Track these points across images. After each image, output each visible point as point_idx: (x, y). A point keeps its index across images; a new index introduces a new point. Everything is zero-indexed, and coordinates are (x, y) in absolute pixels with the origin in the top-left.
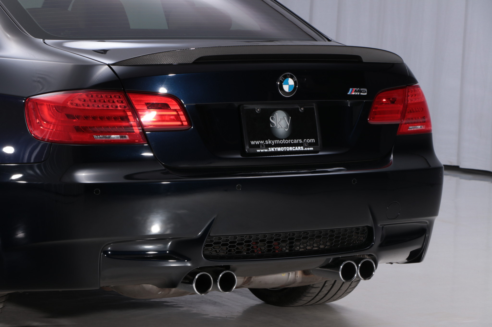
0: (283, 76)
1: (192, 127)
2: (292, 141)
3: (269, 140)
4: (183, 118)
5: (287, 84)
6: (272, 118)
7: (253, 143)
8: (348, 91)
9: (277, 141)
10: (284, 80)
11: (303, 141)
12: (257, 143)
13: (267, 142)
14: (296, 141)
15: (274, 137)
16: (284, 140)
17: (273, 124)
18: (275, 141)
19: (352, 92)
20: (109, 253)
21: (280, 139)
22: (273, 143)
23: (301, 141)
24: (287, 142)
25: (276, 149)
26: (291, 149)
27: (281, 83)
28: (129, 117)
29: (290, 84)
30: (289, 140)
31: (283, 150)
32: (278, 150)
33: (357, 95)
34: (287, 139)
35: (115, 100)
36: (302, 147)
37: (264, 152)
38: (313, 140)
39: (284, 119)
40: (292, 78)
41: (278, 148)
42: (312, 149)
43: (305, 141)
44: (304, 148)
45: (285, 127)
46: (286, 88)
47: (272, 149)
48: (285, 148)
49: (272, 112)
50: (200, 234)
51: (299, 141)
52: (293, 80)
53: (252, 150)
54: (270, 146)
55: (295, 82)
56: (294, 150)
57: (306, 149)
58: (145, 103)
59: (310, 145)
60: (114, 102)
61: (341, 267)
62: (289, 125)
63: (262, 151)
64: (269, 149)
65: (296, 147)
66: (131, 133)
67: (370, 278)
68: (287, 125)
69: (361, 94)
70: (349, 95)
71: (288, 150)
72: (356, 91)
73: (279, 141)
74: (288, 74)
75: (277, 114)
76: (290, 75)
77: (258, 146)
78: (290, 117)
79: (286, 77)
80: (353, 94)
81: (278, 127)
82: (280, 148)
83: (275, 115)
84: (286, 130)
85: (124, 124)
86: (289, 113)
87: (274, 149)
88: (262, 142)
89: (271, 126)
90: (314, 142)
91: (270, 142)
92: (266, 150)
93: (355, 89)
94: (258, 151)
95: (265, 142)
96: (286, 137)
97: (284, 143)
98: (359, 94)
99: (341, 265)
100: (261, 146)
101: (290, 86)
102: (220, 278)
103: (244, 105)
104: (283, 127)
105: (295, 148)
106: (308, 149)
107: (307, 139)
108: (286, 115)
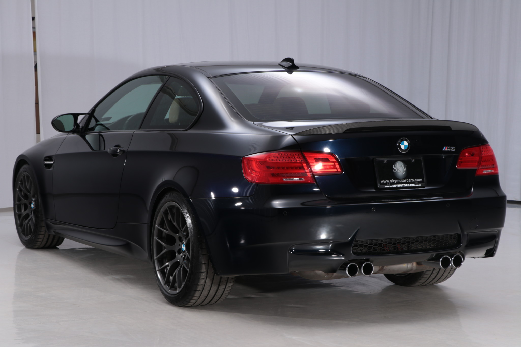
0: (401, 140)
1: (344, 173)
2: (408, 181)
3: (393, 180)
4: (338, 167)
5: (403, 144)
6: (394, 166)
7: (382, 182)
8: (443, 149)
9: (398, 180)
10: (401, 142)
11: (414, 180)
12: (385, 182)
13: (391, 181)
14: (410, 181)
15: (396, 178)
16: (402, 180)
17: (395, 170)
18: (397, 180)
19: (445, 149)
20: (294, 251)
21: (399, 179)
22: (395, 182)
23: (413, 180)
24: (404, 181)
25: (397, 185)
26: (407, 185)
27: (400, 144)
28: (304, 167)
29: (405, 144)
30: (406, 180)
31: (401, 186)
32: (398, 186)
33: (449, 151)
34: (405, 179)
35: (296, 157)
36: (414, 184)
37: (390, 188)
38: (421, 180)
39: (402, 166)
40: (406, 140)
41: (398, 185)
42: (420, 185)
43: (416, 180)
44: (415, 185)
45: (403, 171)
46: (403, 147)
47: (395, 186)
48: (403, 185)
49: (394, 162)
50: (349, 239)
51: (412, 180)
52: (407, 142)
53: (382, 186)
54: (394, 183)
55: (408, 143)
56: (409, 186)
57: (416, 185)
58: (314, 158)
59: (419, 183)
60: (295, 158)
61: (441, 260)
62: (405, 170)
63: (388, 187)
64: (393, 185)
65: (410, 184)
66: (305, 176)
67: (460, 267)
68: (404, 170)
69: (452, 150)
70: (443, 151)
71: (405, 186)
72: (448, 149)
73: (399, 180)
74: (404, 139)
75: (397, 163)
76: (405, 139)
77: (386, 184)
78: (406, 166)
79: (402, 140)
80: (446, 150)
81: (398, 172)
82: (399, 185)
83: (396, 164)
84: (404, 173)
85: (302, 171)
86: (405, 162)
87: (396, 186)
88: (388, 181)
89: (394, 171)
90: (422, 181)
91: (393, 181)
92: (391, 186)
93: (447, 147)
94: (386, 187)
95: (390, 181)
96: (403, 178)
97: (402, 181)
98: (450, 150)
99: (440, 258)
100: (388, 184)
101: (405, 146)
102: (363, 266)
103: (377, 158)
104: (401, 172)
105: (409, 185)
106: (418, 185)
107: (417, 179)
108: (404, 164)
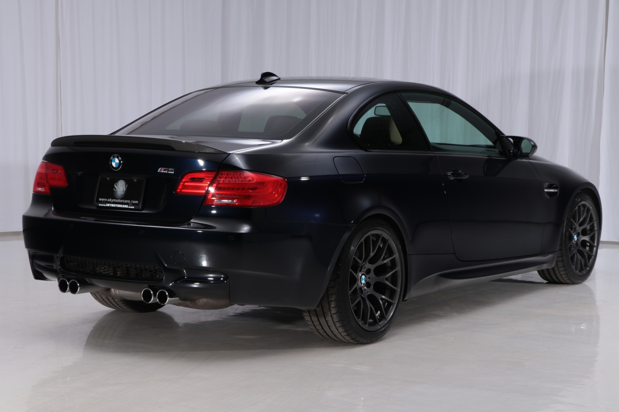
0: (113, 156)
2: (124, 201)
5: (114, 162)
6: (116, 185)
7: (100, 199)
9: (115, 200)
11: (130, 201)
12: (103, 200)
13: (109, 200)
14: (126, 201)
15: (114, 197)
16: (119, 200)
17: (115, 189)
19: (161, 170)
22: (112, 201)
23: (129, 202)
25: (111, 205)
26: (120, 206)
27: (111, 161)
30: (122, 200)
31: (114, 206)
33: (166, 173)
34: (121, 199)
36: (127, 206)
38: (137, 202)
39: (123, 186)
40: (118, 158)
41: (112, 205)
42: (133, 207)
44: (128, 206)
48: (116, 205)
49: (116, 181)
53: (97, 204)
54: (110, 203)
55: (120, 161)
56: (122, 207)
57: (129, 207)
58: (52, 169)
59: (133, 205)
62: (125, 190)
63: (102, 205)
64: (107, 204)
65: (124, 205)
69: (169, 172)
70: (159, 172)
71: (118, 207)
72: (164, 170)
74: (116, 155)
75: (119, 182)
78: (127, 185)
80: (163, 172)
81: (118, 191)
83: (118, 183)
84: (123, 193)
86: (127, 182)
87: (110, 205)
88: (106, 200)
89: (114, 190)
91: (110, 200)
92: (104, 205)
93: (164, 168)
94: (100, 205)
95: (107, 200)
97: (119, 202)
98: (167, 172)
100: (103, 202)
101: (116, 163)
103: (101, 175)
104: (121, 191)
105: (122, 206)
106: (131, 207)
107: (133, 201)
108: (125, 183)
